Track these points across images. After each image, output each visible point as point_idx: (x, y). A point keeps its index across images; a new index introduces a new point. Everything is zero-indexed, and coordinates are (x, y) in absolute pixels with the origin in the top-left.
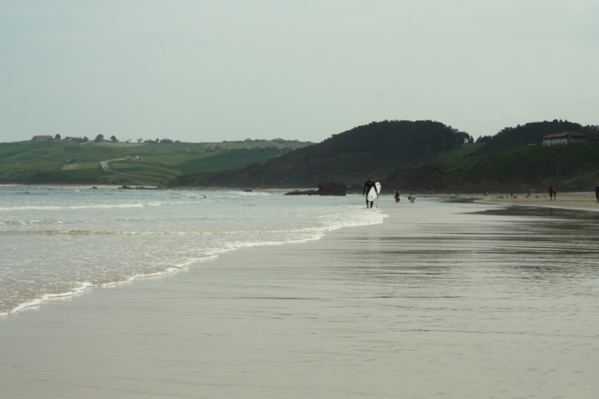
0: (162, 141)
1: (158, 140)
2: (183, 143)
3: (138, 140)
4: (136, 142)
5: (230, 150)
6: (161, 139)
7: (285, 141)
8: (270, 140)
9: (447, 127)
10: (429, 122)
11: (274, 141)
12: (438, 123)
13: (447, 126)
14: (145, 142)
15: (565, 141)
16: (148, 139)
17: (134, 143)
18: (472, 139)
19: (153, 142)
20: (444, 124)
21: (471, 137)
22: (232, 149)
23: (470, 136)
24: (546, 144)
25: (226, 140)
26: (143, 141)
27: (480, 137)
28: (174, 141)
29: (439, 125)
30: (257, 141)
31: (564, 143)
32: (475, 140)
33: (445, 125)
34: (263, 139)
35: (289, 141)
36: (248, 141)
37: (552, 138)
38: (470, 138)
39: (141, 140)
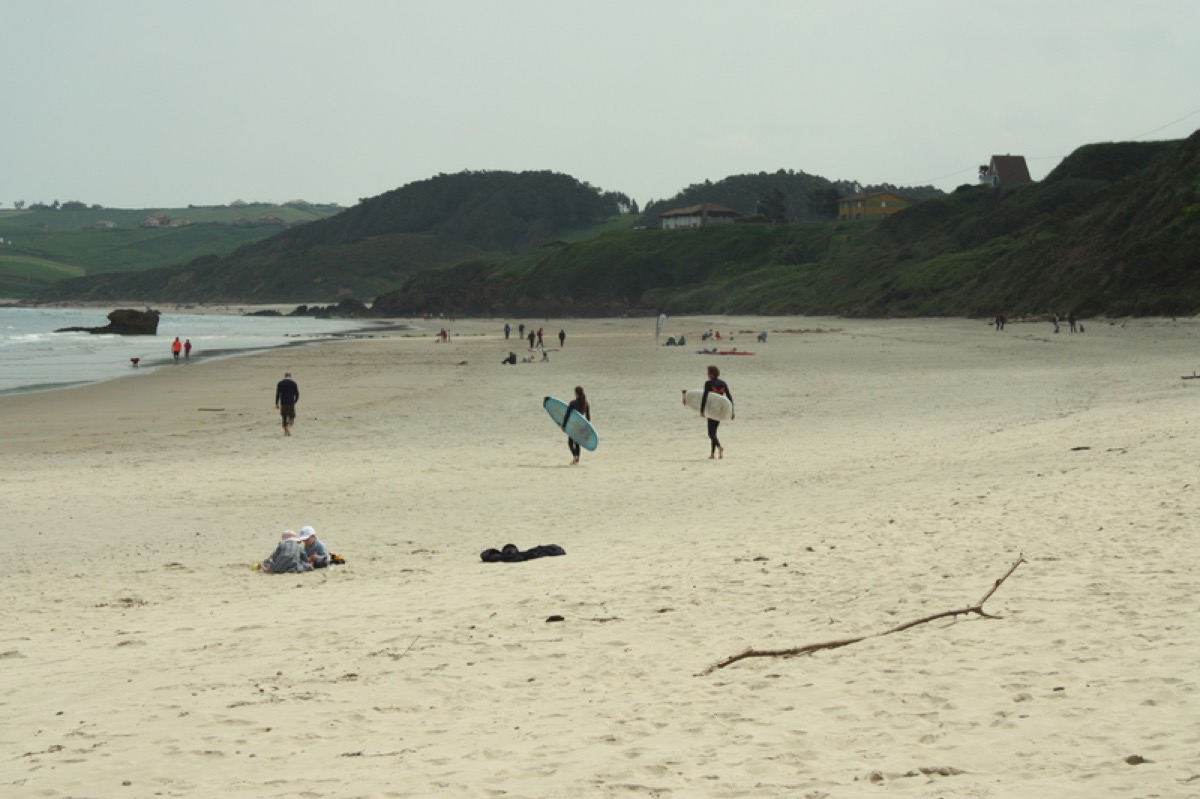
0: (65, 206)
1: (56, 203)
2: (108, 210)
3: (16, 204)
4: (13, 207)
5: (191, 225)
6: (63, 201)
7: (312, 206)
8: (280, 204)
9: (580, 184)
10: (547, 174)
11: (289, 205)
12: (564, 176)
13: (581, 181)
14: (32, 208)
15: (697, 221)
16: (37, 203)
17: (9, 210)
18: (635, 206)
19: (46, 207)
20: (574, 177)
21: (634, 201)
22: (195, 224)
23: (631, 199)
24: (668, 226)
25: (195, 204)
26: (26, 206)
27: (651, 202)
28: (89, 206)
29: (566, 181)
30: (255, 205)
31: (695, 225)
32: (641, 208)
33: (576, 181)
34: (267, 202)
35: (318, 206)
36: (238, 207)
37: (676, 216)
38: (631, 204)
39: (22, 203)
